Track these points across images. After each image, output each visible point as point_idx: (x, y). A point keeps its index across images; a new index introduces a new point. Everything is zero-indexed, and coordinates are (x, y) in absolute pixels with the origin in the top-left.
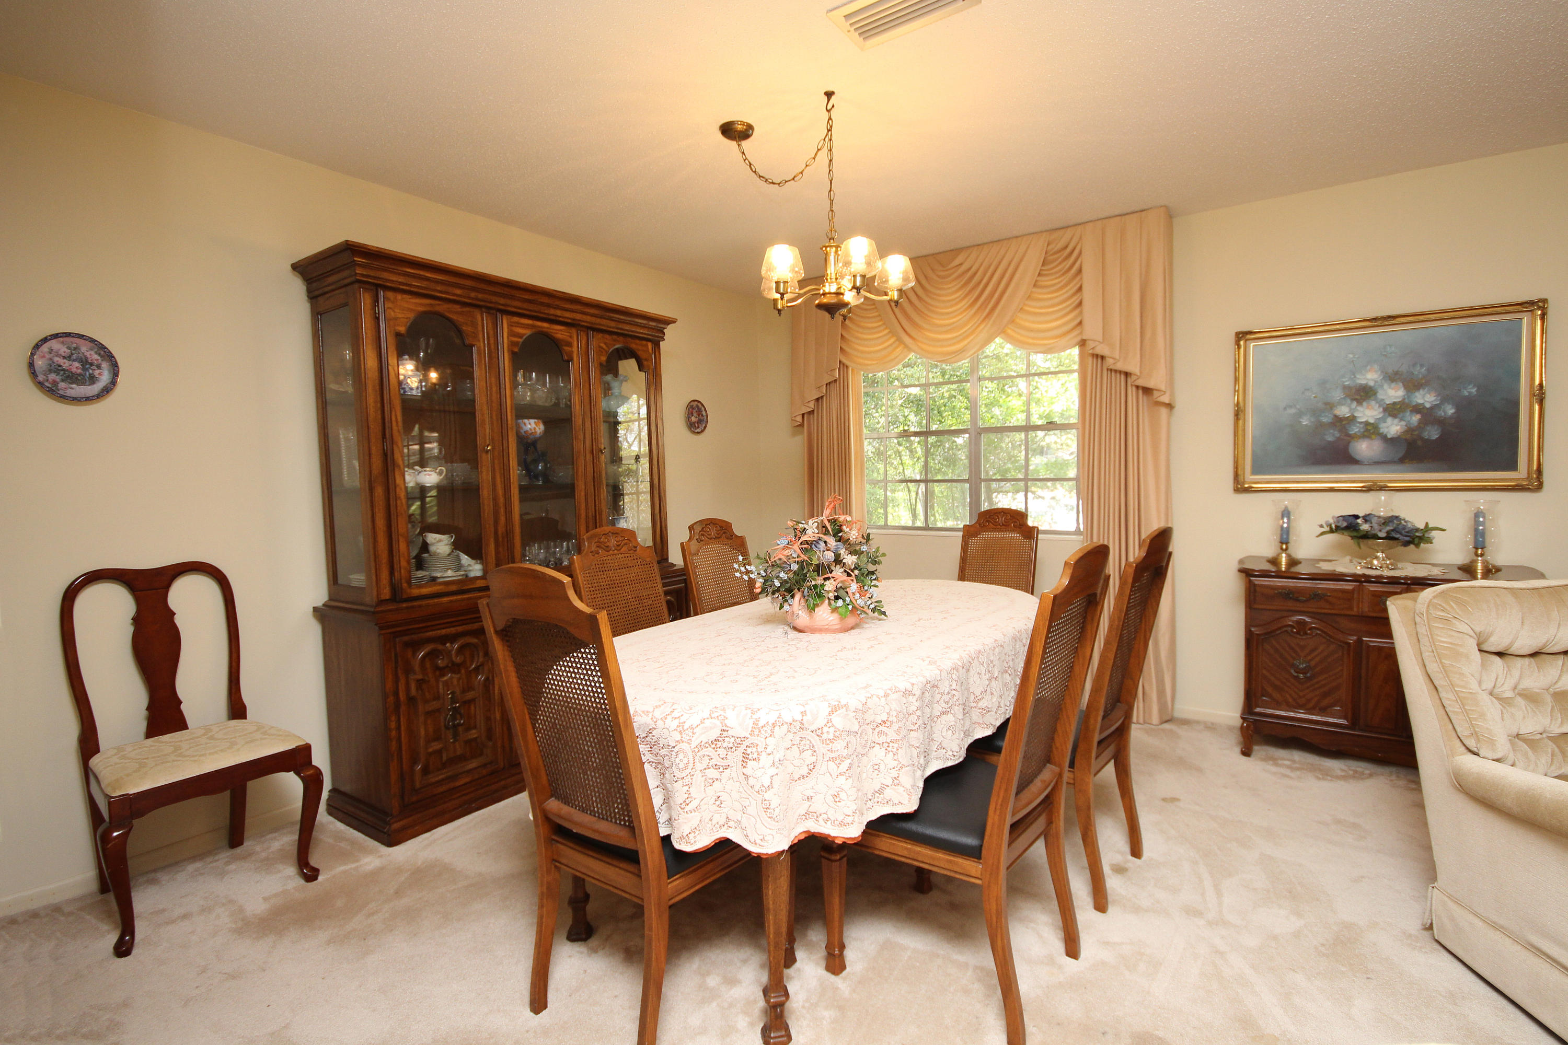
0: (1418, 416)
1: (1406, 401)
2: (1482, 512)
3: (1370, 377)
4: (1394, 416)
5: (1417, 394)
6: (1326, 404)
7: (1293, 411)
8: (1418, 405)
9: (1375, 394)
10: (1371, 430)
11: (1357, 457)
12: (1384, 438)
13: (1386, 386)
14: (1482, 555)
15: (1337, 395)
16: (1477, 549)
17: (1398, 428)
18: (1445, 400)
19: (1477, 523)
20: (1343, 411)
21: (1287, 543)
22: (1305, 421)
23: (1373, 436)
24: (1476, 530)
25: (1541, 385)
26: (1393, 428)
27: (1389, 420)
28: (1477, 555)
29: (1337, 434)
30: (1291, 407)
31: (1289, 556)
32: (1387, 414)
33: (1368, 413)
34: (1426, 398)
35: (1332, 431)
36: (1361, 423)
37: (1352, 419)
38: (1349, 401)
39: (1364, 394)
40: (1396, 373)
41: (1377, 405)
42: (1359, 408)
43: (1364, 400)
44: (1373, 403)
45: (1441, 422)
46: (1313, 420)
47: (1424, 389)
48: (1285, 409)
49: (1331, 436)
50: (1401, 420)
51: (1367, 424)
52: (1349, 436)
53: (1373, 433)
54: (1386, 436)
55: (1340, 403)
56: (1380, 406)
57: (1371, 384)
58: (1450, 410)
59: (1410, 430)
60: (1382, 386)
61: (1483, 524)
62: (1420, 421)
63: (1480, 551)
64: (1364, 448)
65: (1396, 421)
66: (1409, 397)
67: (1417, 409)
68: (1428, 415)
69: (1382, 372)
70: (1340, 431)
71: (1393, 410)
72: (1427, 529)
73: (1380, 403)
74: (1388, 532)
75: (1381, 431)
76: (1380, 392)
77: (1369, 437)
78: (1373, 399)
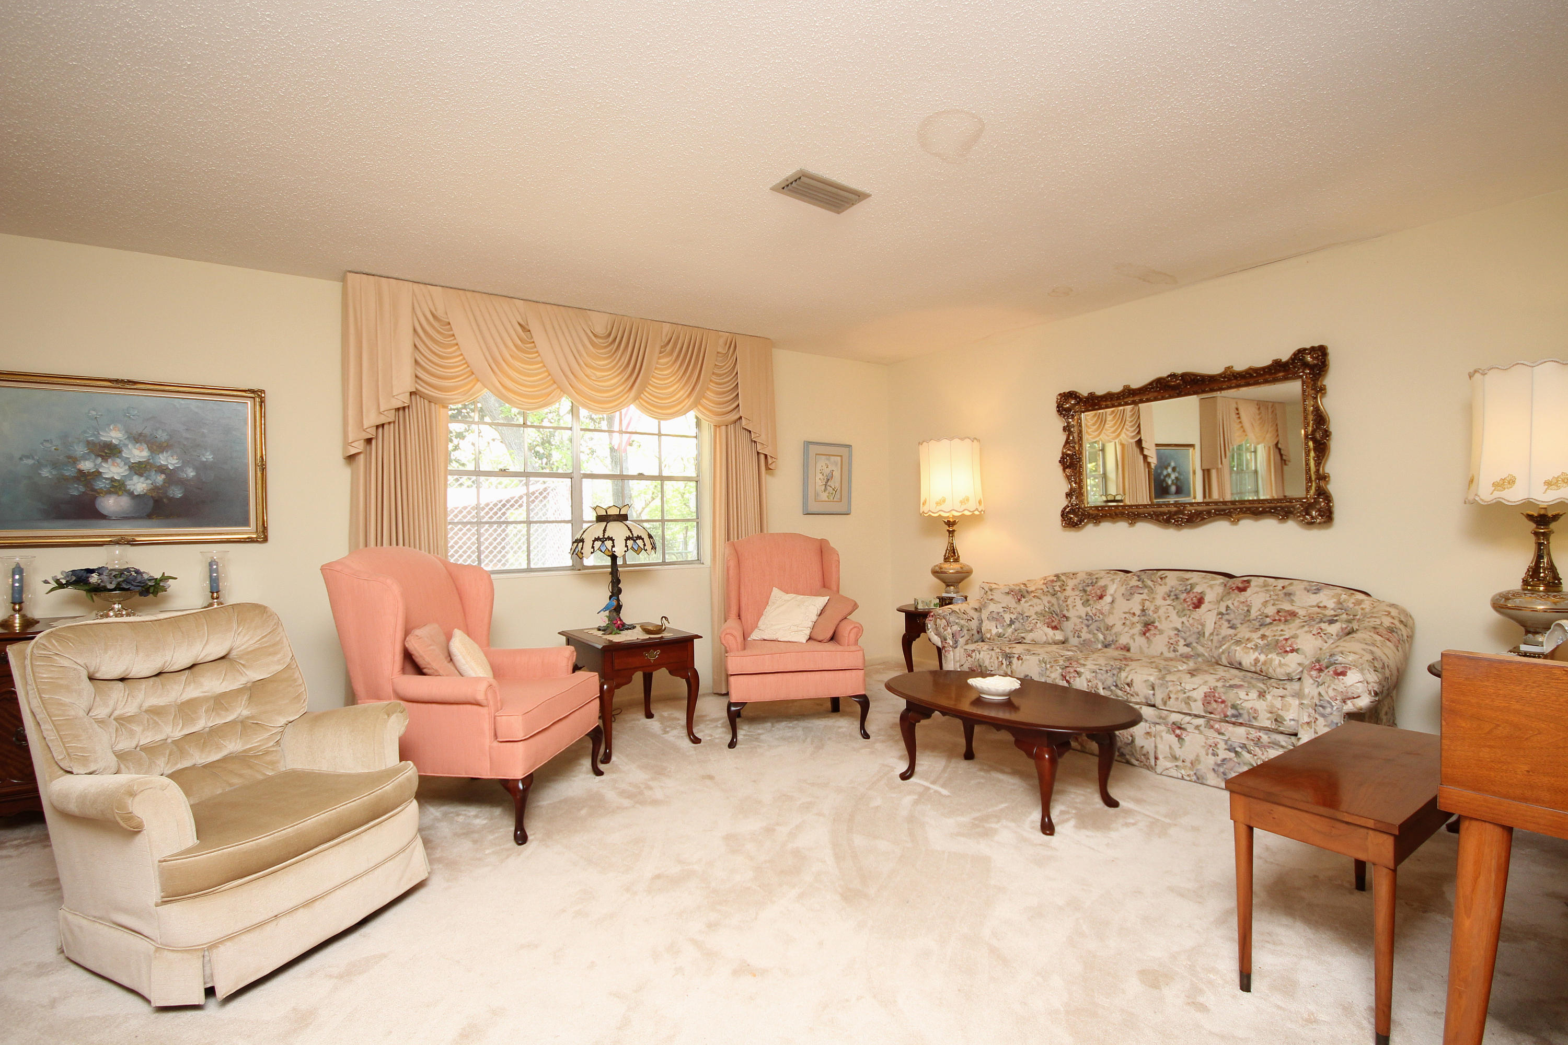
0: (163, 476)
1: (151, 461)
2: (215, 561)
3: (114, 435)
4: (141, 475)
5: (161, 456)
6: (69, 457)
7: (30, 462)
8: (162, 465)
9: (120, 452)
10: (117, 487)
11: (105, 513)
12: (131, 494)
13: (130, 446)
14: (217, 598)
15: (80, 450)
16: (212, 593)
17: (144, 485)
18: (186, 463)
19: (211, 571)
20: (87, 466)
21: (21, 603)
22: (46, 473)
23: (120, 493)
24: (211, 576)
25: (262, 457)
26: (140, 485)
27: (135, 478)
28: (213, 598)
29: (82, 489)
30: (27, 457)
31: (23, 617)
32: (133, 472)
33: (113, 470)
34: (169, 460)
35: (76, 485)
36: (106, 479)
37: (97, 474)
38: (93, 456)
39: (109, 451)
40: (140, 435)
41: (123, 463)
42: (104, 465)
43: (110, 457)
44: (118, 460)
45: (182, 483)
46: (54, 472)
47: (167, 452)
48: (21, 459)
49: (76, 490)
50: (147, 479)
51: (113, 480)
52: (95, 491)
53: (120, 489)
54: (132, 493)
55: (84, 458)
56: (125, 464)
57: (116, 442)
58: (191, 473)
59: (155, 488)
60: (126, 445)
61: (217, 571)
62: (165, 481)
63: (215, 595)
64: (110, 504)
65: (142, 479)
66: (153, 458)
67: (162, 470)
68: (171, 476)
69: (127, 432)
70: (85, 486)
71: (139, 469)
72: (165, 578)
73: (126, 461)
74: (119, 584)
75: (128, 487)
76: (125, 450)
77: (116, 493)
78: (118, 457)
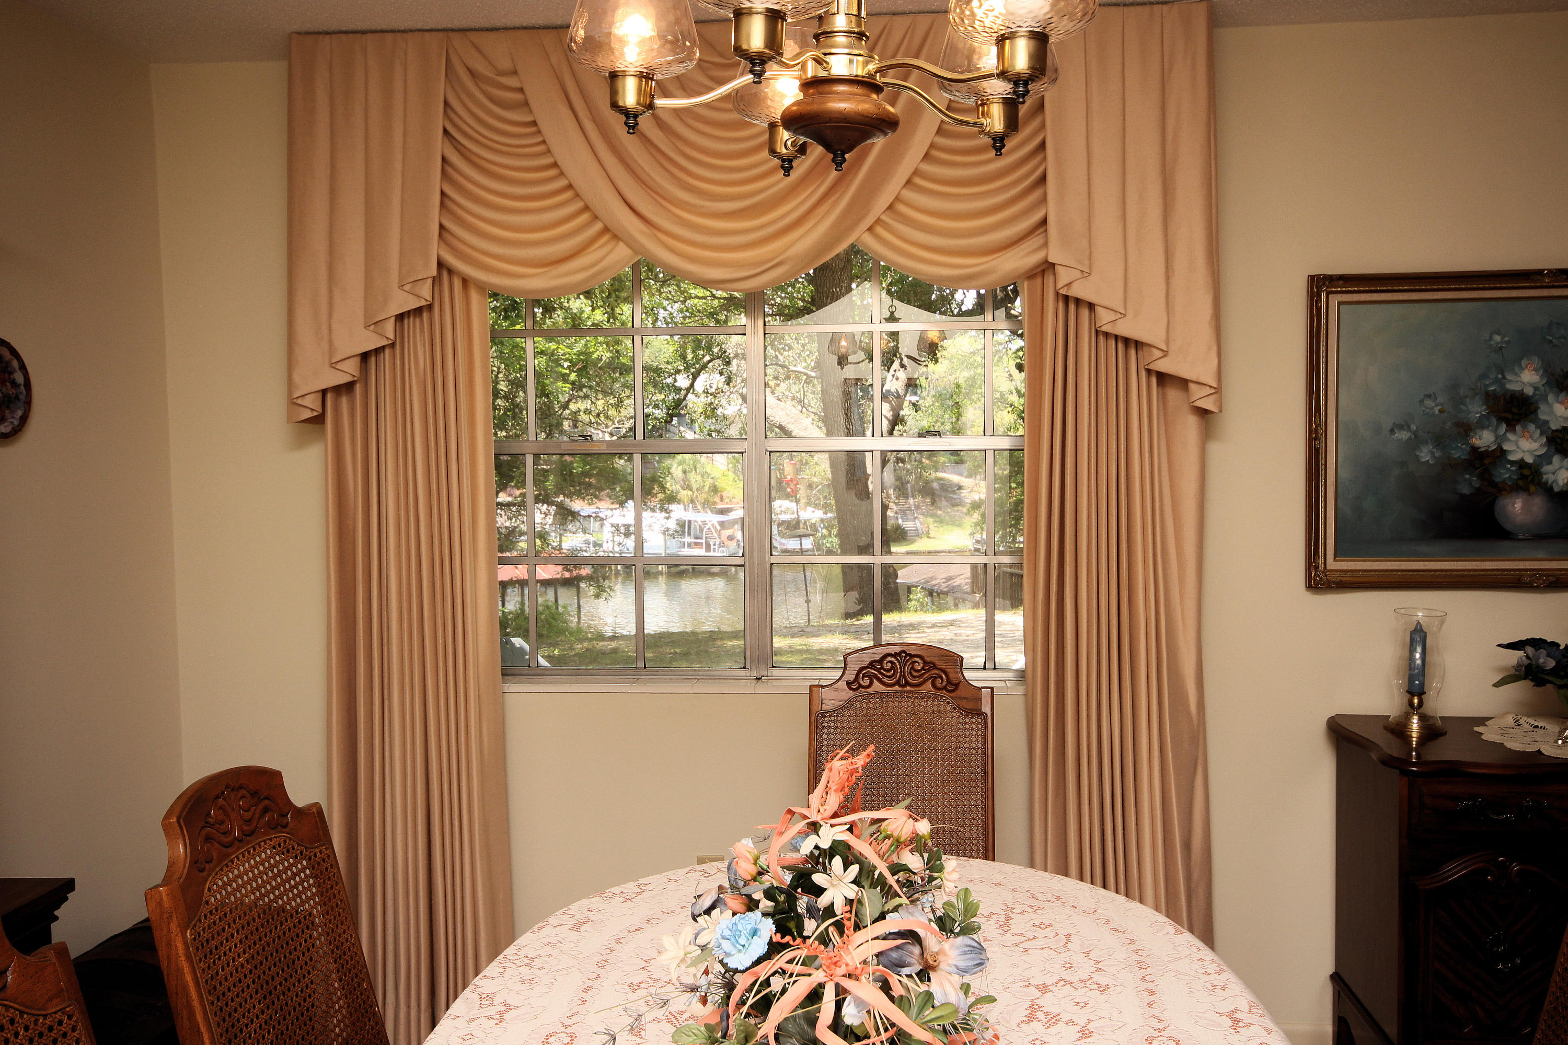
3: (1527, 379)
6: (1458, 425)
7: (1404, 435)
9: (1535, 410)
10: (1528, 477)
11: (1507, 526)
12: (1548, 490)
13: (1551, 398)
15: (1476, 410)
20: (1485, 439)
21: (1421, 693)
22: (1425, 454)
23: (1532, 488)
26: (1562, 474)
27: (1556, 459)
29: (1476, 482)
30: (1401, 427)
31: (1424, 717)
32: (1553, 450)
33: (1524, 445)
35: (1467, 476)
36: (1513, 463)
37: (1500, 454)
38: (1494, 420)
39: (1518, 410)
40: (1566, 375)
41: (1538, 432)
42: (1510, 436)
43: (1518, 421)
44: (1532, 427)
46: (1438, 454)
48: (1392, 431)
49: (1467, 484)
51: (1522, 464)
52: (1495, 486)
53: (1533, 481)
54: (1551, 488)
55: (1482, 424)
56: (1542, 434)
57: (1529, 391)
60: (1544, 397)
64: (1517, 510)
69: (1545, 371)
70: (1481, 477)
71: (1561, 442)
73: (1543, 426)
75: (1545, 478)
76: (1543, 407)
77: (1526, 490)
78: (1533, 422)
